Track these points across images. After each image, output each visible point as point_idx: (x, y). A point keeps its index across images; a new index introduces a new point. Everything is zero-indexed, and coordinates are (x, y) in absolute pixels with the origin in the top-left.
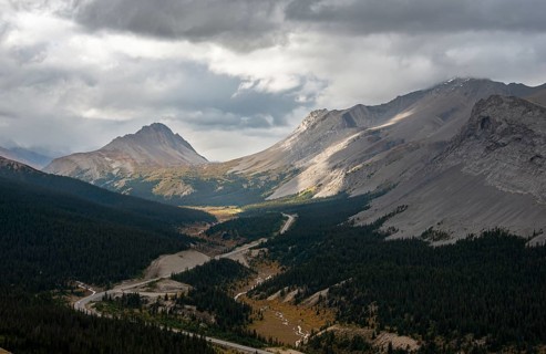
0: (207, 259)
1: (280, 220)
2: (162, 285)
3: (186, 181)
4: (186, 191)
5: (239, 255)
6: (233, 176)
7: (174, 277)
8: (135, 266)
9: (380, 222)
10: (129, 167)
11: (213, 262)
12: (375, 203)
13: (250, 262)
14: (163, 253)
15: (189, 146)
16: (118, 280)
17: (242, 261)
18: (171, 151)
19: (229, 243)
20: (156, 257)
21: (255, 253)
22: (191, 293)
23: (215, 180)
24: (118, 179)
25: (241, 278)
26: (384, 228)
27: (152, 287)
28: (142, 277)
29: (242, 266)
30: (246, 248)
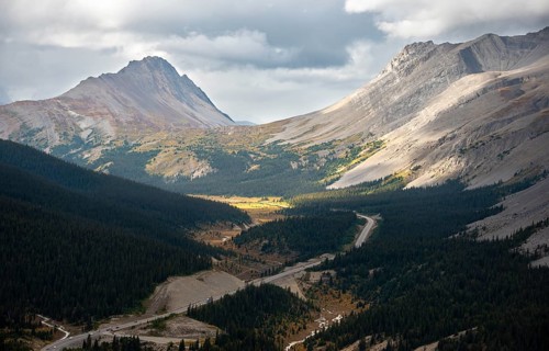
0: (241, 285)
1: (354, 225)
2: (174, 325)
3: (200, 154)
4: (198, 170)
5: (291, 280)
6: (275, 147)
7: (192, 313)
8: (130, 293)
9: (523, 235)
10: (108, 129)
11: (250, 290)
12: (511, 202)
13: (308, 292)
14: (174, 273)
15: (202, 95)
16: (104, 316)
17: (295, 289)
18: (174, 104)
19: (274, 260)
20: (162, 279)
21: (315, 277)
22: (220, 340)
23: (245, 154)
24: (89, 146)
25: (293, 316)
26: (529, 246)
27: (158, 327)
28: (141, 311)
29: (294, 297)
30: (300, 268)
